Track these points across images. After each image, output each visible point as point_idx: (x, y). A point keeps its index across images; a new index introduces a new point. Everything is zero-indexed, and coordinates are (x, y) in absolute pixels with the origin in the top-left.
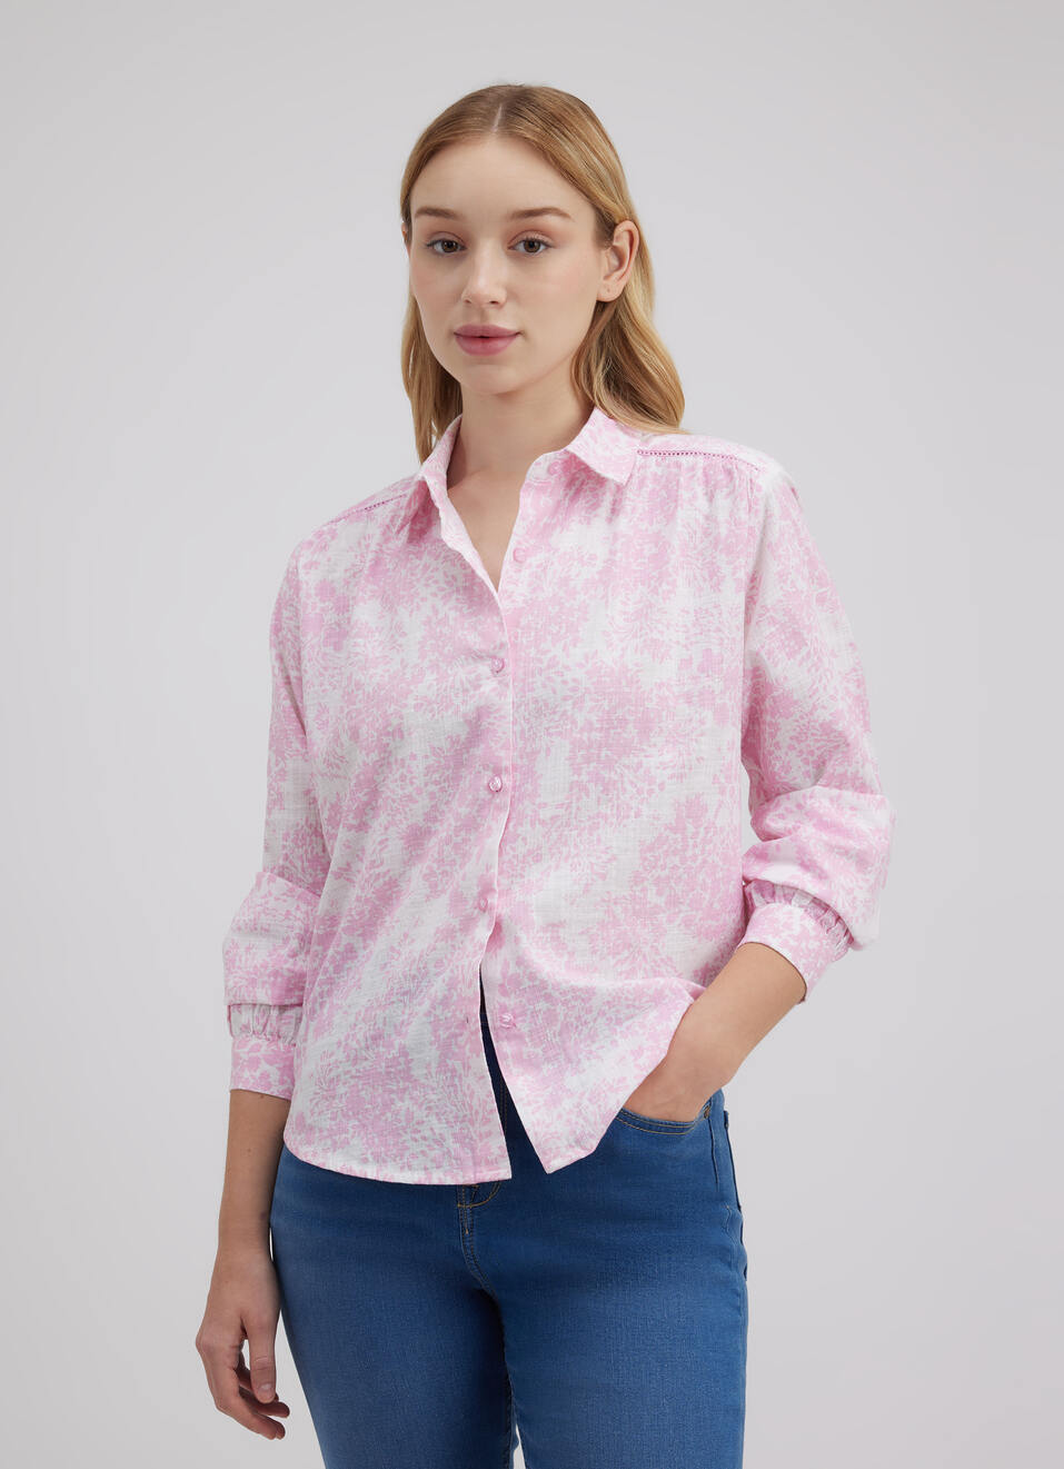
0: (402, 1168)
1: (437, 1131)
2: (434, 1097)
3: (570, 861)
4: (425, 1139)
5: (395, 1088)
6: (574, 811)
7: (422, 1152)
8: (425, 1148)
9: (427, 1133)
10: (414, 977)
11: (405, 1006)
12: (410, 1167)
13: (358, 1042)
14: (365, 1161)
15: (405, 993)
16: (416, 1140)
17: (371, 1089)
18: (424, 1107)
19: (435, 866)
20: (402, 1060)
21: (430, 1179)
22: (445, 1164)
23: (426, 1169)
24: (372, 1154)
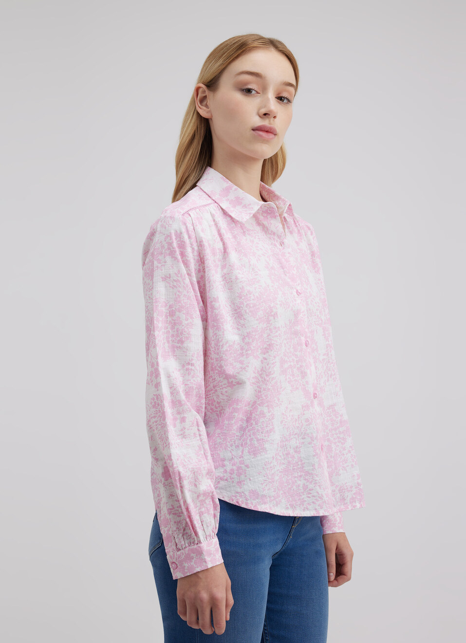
0: (304, 510)
1: (320, 493)
2: (317, 479)
3: (333, 377)
4: (314, 496)
5: (296, 475)
6: (330, 356)
7: (313, 502)
8: (314, 501)
9: (315, 494)
10: (298, 427)
11: (296, 439)
12: (307, 509)
13: (280, 456)
14: (287, 508)
15: (295, 434)
16: (309, 497)
17: (286, 477)
18: (313, 483)
19: (291, 377)
20: (300, 463)
21: (319, 513)
22: (324, 506)
23: (316, 509)
24: (290, 505)
